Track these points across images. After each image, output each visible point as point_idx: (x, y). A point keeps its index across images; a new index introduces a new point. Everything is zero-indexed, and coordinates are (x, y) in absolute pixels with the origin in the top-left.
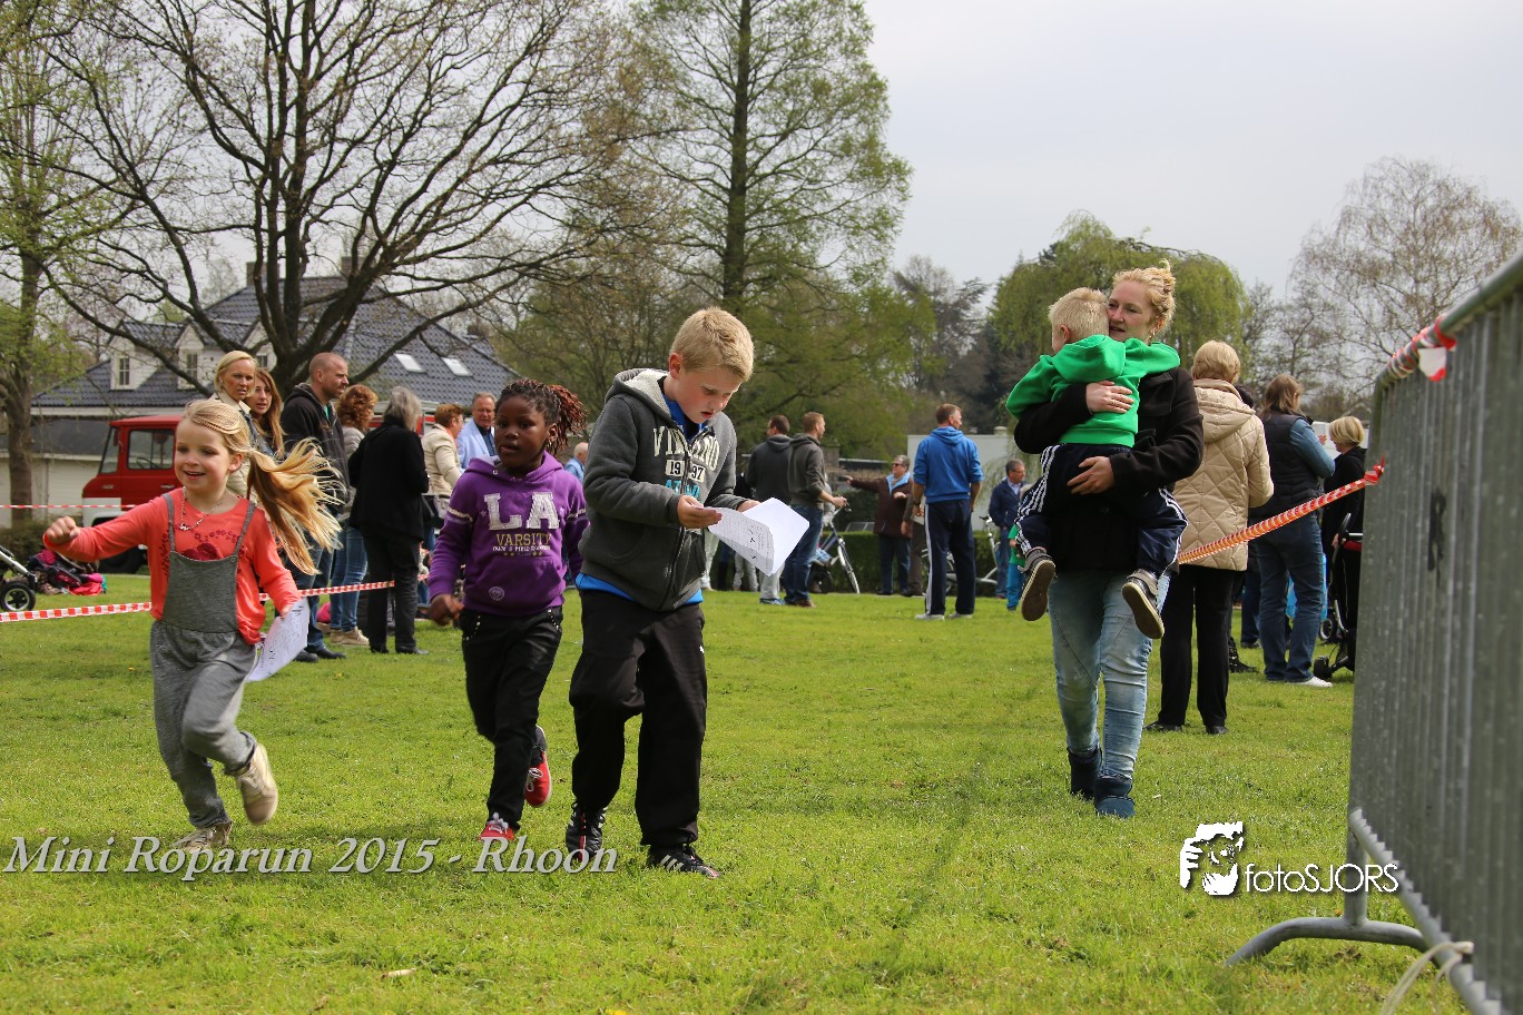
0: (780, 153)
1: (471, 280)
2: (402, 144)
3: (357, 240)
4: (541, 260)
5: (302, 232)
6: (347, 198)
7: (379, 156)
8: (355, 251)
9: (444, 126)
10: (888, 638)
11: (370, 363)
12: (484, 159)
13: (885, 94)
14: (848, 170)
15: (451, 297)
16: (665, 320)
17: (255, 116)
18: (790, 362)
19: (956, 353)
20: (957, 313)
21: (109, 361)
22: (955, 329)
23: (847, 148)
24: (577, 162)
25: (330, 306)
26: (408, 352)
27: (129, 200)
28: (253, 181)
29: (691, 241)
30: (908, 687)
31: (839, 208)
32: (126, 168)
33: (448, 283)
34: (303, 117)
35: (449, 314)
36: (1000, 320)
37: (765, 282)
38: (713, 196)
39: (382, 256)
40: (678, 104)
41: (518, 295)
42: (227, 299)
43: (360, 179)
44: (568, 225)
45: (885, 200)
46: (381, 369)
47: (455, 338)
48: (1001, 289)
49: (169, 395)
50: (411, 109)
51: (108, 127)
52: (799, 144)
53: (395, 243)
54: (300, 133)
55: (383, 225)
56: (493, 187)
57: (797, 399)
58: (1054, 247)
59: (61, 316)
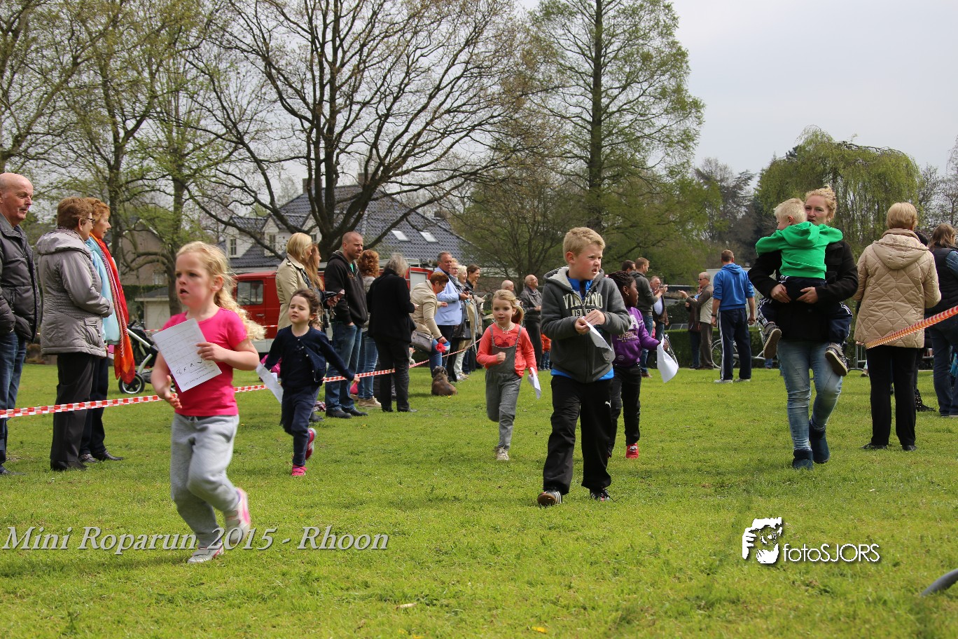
0: (622, 98)
1: (436, 184)
2: (393, 104)
3: (367, 162)
4: (478, 170)
5: (335, 159)
6: (361, 138)
7: (379, 112)
9: (417, 91)
10: (697, 395)
11: (377, 237)
12: (441, 110)
13: (687, 59)
14: (665, 107)
15: (424, 195)
16: (554, 204)
17: (306, 91)
18: (631, 226)
19: (735, 218)
20: (735, 192)
21: (224, 241)
22: (734, 202)
23: (664, 94)
24: (498, 110)
25: (353, 203)
26: (399, 229)
27: (233, 145)
28: (305, 130)
29: (569, 155)
30: (711, 425)
31: (659, 131)
32: (232, 126)
33: (422, 186)
34: (334, 90)
35: (423, 205)
36: (762, 196)
37: (615, 178)
38: (581, 126)
39: (382, 172)
40: (558, 71)
41: (464, 192)
42: (292, 201)
43: (368, 126)
44: (493, 148)
45: (688, 125)
46: (383, 240)
47: (427, 219)
48: (762, 177)
49: (260, 260)
50: (398, 82)
51: (221, 102)
52: (634, 92)
53: (390, 164)
54: (332, 100)
55: (382, 153)
56: (447, 127)
57: (636, 249)
58: (795, 149)
59: (196, 216)
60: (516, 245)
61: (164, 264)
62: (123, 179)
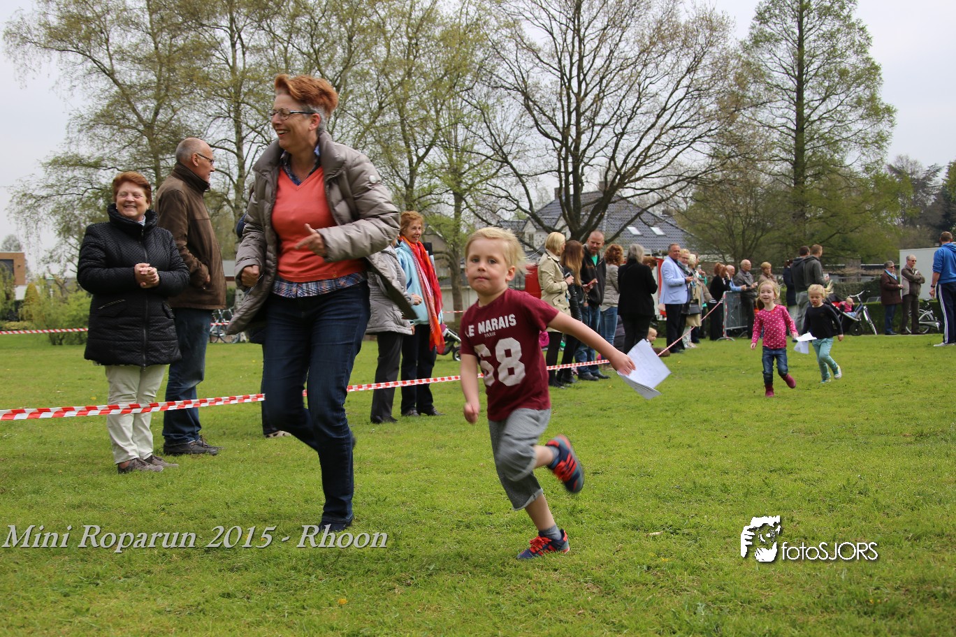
0: (822, 108)
1: (664, 188)
2: (627, 124)
3: (607, 173)
4: (698, 175)
5: (580, 171)
7: (616, 131)
8: (606, 178)
9: (647, 113)
11: (615, 232)
12: (668, 127)
13: (880, 72)
14: (860, 114)
15: (654, 196)
16: (763, 200)
18: (832, 216)
19: (925, 205)
20: (925, 183)
22: (924, 192)
23: (859, 103)
24: (715, 124)
25: (595, 206)
26: (633, 226)
27: (500, 163)
28: (556, 149)
29: (776, 158)
30: (908, 383)
31: (856, 134)
32: (498, 148)
33: (652, 190)
34: (579, 116)
35: (653, 205)
36: (950, 185)
37: (817, 176)
38: (787, 134)
39: (619, 180)
41: (687, 193)
42: (547, 206)
43: (607, 143)
44: (711, 156)
45: (882, 128)
46: (621, 235)
47: (656, 217)
48: (950, 169)
50: (630, 106)
51: (490, 130)
52: (833, 103)
53: (625, 173)
54: (578, 123)
55: (619, 165)
56: (673, 141)
57: (836, 235)
59: (471, 222)
60: (731, 235)
61: (447, 260)
62: (416, 195)
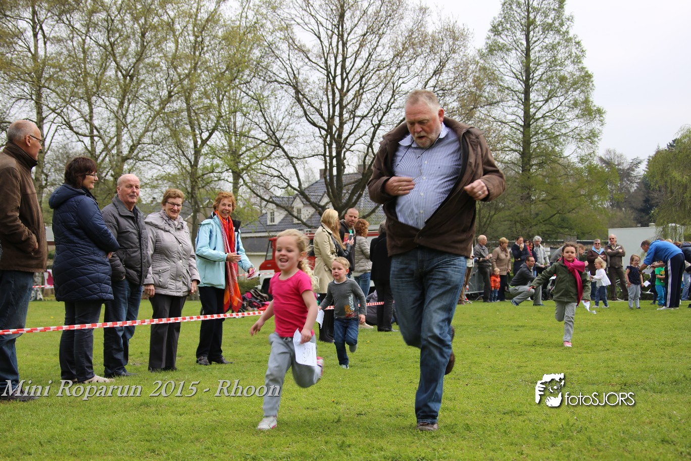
0: (545, 108)
2: (382, 117)
3: (365, 157)
5: (342, 156)
6: (360, 140)
7: (373, 122)
8: (364, 162)
13: (592, 79)
14: (576, 114)
17: (323, 109)
18: (553, 199)
19: (629, 191)
20: (629, 173)
21: (266, 213)
22: (628, 180)
23: (576, 104)
25: (356, 185)
27: (273, 147)
28: (322, 136)
29: (507, 149)
31: (572, 131)
32: (272, 134)
34: (342, 108)
36: (650, 176)
37: (541, 165)
38: (516, 129)
42: (312, 185)
43: (366, 132)
45: (594, 126)
46: (377, 211)
48: (649, 161)
50: (386, 101)
51: (265, 118)
52: (554, 103)
54: (341, 115)
57: (556, 215)
58: (673, 141)
59: (248, 196)
62: (200, 172)
